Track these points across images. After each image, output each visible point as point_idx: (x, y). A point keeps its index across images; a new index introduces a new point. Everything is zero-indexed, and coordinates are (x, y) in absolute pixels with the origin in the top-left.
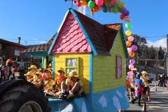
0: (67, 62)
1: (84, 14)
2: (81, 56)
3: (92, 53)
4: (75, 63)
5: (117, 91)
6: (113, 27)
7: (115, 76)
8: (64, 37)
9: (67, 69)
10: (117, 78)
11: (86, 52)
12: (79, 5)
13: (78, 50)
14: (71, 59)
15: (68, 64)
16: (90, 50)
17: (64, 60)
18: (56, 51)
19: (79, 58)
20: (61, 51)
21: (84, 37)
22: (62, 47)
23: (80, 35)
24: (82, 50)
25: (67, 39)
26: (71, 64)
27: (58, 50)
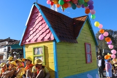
0: (34, 51)
1: (56, 11)
2: (46, 44)
3: (55, 40)
4: (41, 52)
5: (88, 75)
6: (80, 19)
7: (85, 62)
8: (31, 29)
9: (34, 57)
10: (86, 63)
11: (49, 40)
12: (52, 4)
13: (43, 39)
14: (38, 48)
15: (36, 53)
16: (52, 38)
17: (32, 50)
18: (25, 42)
19: (44, 46)
20: (30, 41)
21: (47, 27)
22: (30, 38)
23: (44, 25)
24: (46, 38)
25: (34, 31)
26: (38, 53)
27: (27, 41)
